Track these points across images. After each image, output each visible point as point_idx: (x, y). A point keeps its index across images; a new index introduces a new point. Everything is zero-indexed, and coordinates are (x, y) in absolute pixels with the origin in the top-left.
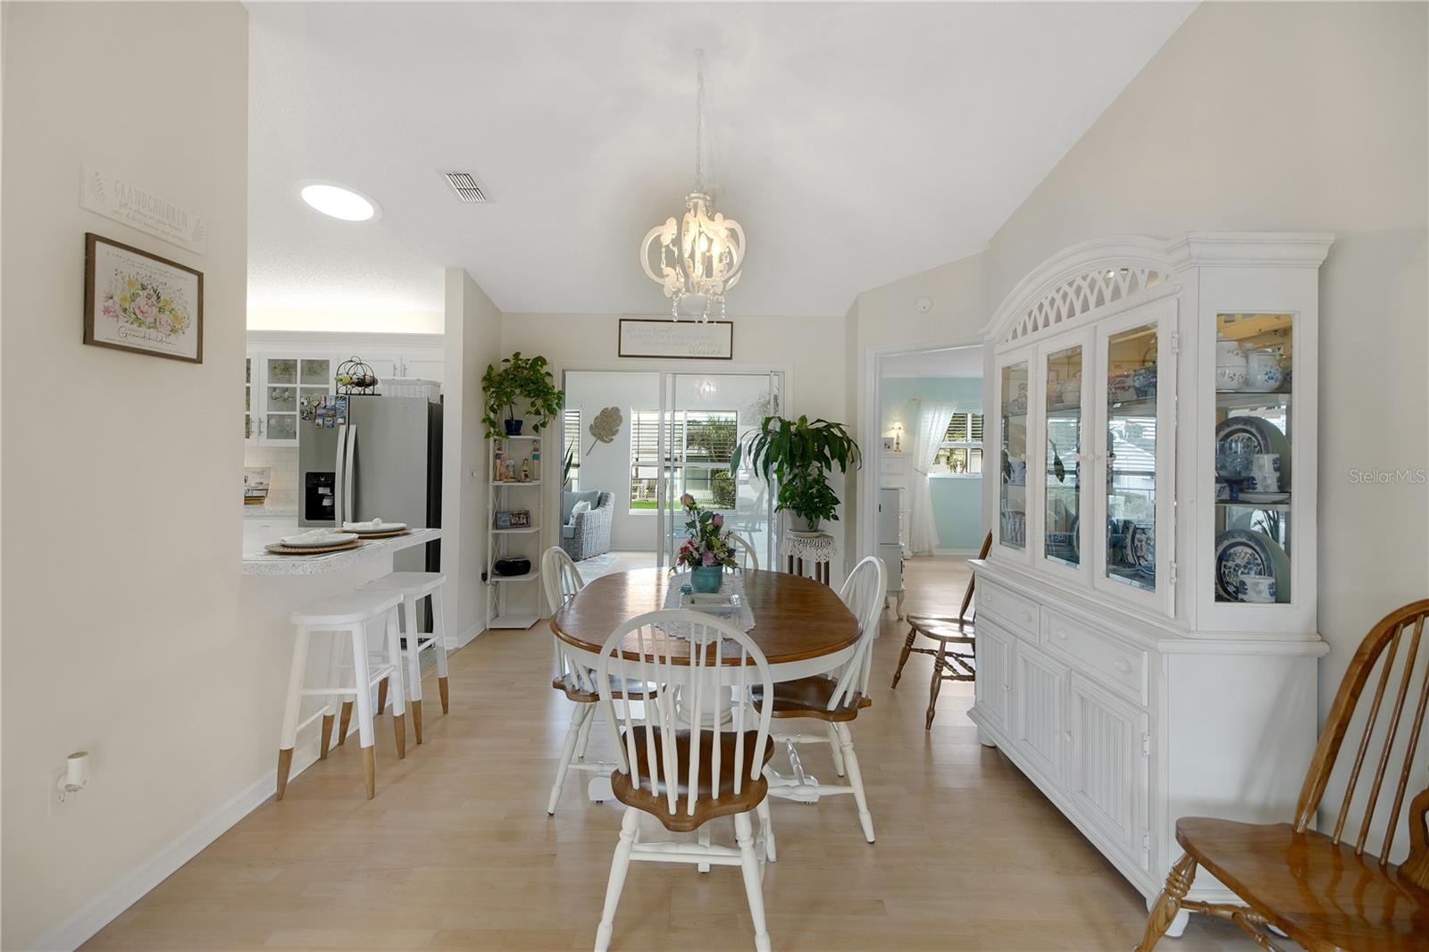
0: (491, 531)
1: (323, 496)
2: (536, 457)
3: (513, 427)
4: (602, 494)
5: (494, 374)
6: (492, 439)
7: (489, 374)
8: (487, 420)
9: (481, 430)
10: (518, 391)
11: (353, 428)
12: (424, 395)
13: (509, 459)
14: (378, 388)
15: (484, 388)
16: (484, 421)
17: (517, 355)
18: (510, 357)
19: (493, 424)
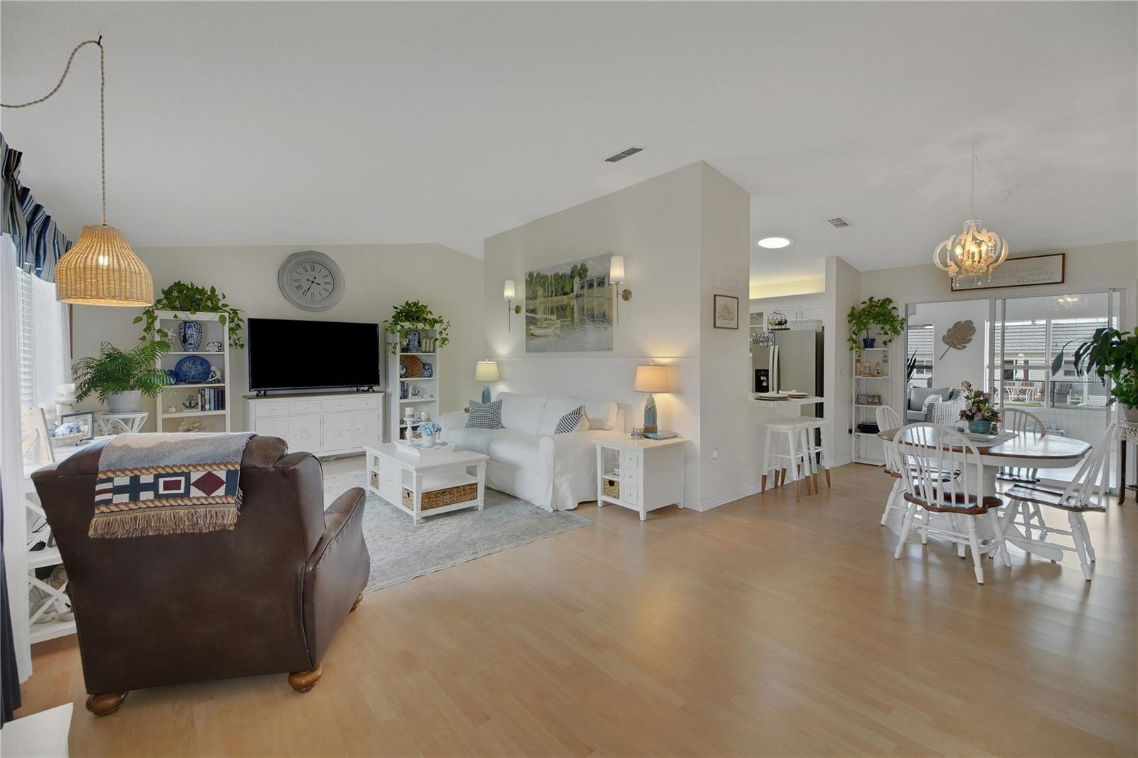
0: (854, 405)
1: (763, 381)
2: (885, 361)
3: (869, 343)
4: (954, 390)
5: (855, 312)
6: (854, 351)
7: (852, 312)
8: (851, 339)
9: (849, 345)
10: (871, 321)
11: (777, 347)
12: (814, 328)
13: (866, 362)
14: (788, 325)
15: (849, 321)
16: (849, 340)
17: (871, 299)
18: (867, 301)
19: (855, 342)
